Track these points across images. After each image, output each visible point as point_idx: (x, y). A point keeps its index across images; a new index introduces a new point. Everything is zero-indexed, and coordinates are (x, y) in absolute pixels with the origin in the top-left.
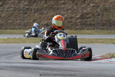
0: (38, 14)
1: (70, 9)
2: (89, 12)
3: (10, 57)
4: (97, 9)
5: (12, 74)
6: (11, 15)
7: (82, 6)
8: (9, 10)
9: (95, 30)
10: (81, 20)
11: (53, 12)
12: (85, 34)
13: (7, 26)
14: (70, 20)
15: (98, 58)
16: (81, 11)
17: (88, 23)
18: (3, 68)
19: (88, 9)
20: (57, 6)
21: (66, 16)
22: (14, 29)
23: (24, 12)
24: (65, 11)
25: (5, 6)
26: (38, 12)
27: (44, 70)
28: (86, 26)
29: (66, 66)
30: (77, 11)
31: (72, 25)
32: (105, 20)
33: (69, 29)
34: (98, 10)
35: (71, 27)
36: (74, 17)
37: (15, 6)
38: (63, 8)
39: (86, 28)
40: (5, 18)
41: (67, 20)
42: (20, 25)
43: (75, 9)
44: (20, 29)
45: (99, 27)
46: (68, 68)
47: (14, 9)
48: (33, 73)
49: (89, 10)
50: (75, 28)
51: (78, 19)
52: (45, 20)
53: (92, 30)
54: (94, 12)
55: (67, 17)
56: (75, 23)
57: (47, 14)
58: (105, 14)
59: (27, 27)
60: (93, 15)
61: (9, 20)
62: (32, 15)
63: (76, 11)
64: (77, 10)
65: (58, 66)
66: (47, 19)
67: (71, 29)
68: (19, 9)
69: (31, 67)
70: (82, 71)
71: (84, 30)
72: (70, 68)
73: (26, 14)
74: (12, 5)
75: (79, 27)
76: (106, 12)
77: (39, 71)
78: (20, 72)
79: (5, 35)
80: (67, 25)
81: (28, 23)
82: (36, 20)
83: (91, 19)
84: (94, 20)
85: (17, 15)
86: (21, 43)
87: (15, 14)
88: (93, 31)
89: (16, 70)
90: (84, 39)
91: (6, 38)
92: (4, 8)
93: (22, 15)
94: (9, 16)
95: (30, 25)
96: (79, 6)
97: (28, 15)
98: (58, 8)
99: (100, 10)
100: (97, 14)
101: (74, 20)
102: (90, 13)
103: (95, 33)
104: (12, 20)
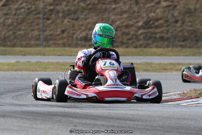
0: (70, 20)
1: (125, 12)
2: (160, 16)
3: (20, 95)
4: (173, 12)
5: (24, 125)
6: (23, 21)
7: (148, 5)
8: (19, 12)
9: (170, 49)
10: (146, 31)
11: (96, 16)
12: (151, 55)
13: (15, 40)
14: (126, 31)
15: (176, 97)
16: (144, 15)
17: (158, 36)
18: (8, 114)
19: (157, 11)
20: (104, 6)
21: (118, 23)
22: (27, 46)
23: (45, 16)
24: (117, 14)
25: (11, 6)
26: (70, 17)
27: (80, 118)
28: (154, 42)
29: (120, 112)
30: (139, 14)
31: (129, 39)
32: (188, 31)
33: (125, 46)
34: (176, 14)
35: (128, 43)
36: (132, 26)
37: (30, 6)
38: (114, 9)
39: (155, 44)
40: (11, 27)
41: (121, 30)
42: (38, 39)
43: (134, 12)
44: (38, 45)
45: (176, 42)
46: (123, 114)
47: (27, 11)
49: (159, 13)
50: (134, 45)
51: (139, 28)
52: (83, 31)
53: (164, 48)
54: (167, 17)
55: (121, 25)
56: (135, 37)
57: (86, 19)
58: (187, 19)
59: (51, 42)
60: (167, 21)
61: (20, 30)
62: (59, 21)
63: (136, 14)
64: (138, 12)
65: (105, 111)
66: (86, 29)
67: (127, 47)
68: (37, 12)
69: (57, 112)
70: (147, 121)
71: (151, 48)
72: (126, 114)
73: (48, 19)
74: (24, 5)
75: (141, 42)
76: (189, 17)
77: (71, 119)
78: (39, 122)
79: (12, 56)
80: (120, 40)
81: (51, 35)
82: (66, 30)
83: (163, 29)
84: (168, 31)
85: (33, 22)
86: (40, 71)
87: (29, 19)
88: (166, 49)
89: (31, 117)
90: (151, 64)
91: (13, 61)
92: (9, 9)
93: (41, 21)
94: (19, 24)
95: (55, 40)
96: (141, 5)
97: (52, 22)
98: (106, 10)
99: (179, 13)
100: (173, 20)
101: (132, 31)
102: (161, 19)
103: (171, 54)
104: (24, 30)
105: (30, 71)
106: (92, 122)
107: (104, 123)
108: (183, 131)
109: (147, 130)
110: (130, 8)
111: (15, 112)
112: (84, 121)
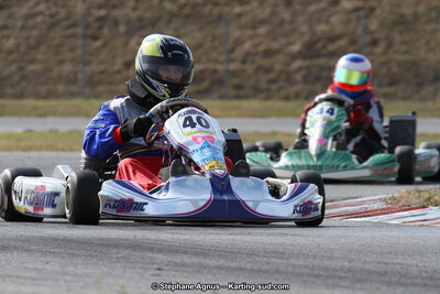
1: (262, 22)
2: (339, 30)
4: (367, 21)
5: (48, 267)
6: (39, 42)
7: (312, 8)
8: (31, 22)
10: (307, 63)
11: (200, 30)
13: (23, 84)
14: (265, 62)
15: (376, 207)
16: (304, 29)
18: (12, 243)
19: (333, 19)
20: (216, 10)
21: (248, 45)
22: (49, 95)
23: (89, 32)
24: (245, 27)
25: (15, 9)
27: (170, 251)
29: (255, 238)
30: (293, 26)
31: (271, 81)
32: (399, 64)
33: (263, 95)
34: (374, 26)
35: (268, 90)
36: (277, 52)
37: (54, 10)
38: (239, 16)
40: (14, 56)
41: (253, 63)
42: (74, 81)
43: (282, 22)
44: (72, 95)
46: (263, 243)
47: (49, 20)
48: (129, 265)
49: (337, 25)
50: (283, 93)
54: (354, 33)
55: (254, 51)
58: (398, 38)
59: (102, 88)
60: (353, 42)
61: (33, 61)
62: (118, 42)
63: (287, 27)
64: (291, 22)
65: (223, 237)
67: (268, 98)
68: (71, 21)
69: (120, 239)
70: (315, 257)
72: (270, 244)
73: (95, 38)
74: (42, 7)
75: (297, 88)
76: (401, 32)
77: (150, 255)
78: (80, 260)
79: (15, 119)
80: (252, 82)
81: (102, 73)
85: (61, 45)
87: (53, 39)
89: (63, 250)
91: (19, 130)
92: (11, 16)
93: (79, 42)
94: (31, 48)
95: (111, 83)
96: (298, 7)
97: (104, 45)
98: (220, 17)
99: (381, 24)
100: (368, 39)
101: (278, 64)
102: (339, 37)
105: (57, 150)
106: (196, 260)
107: (221, 262)
108: (395, 279)
109: (317, 276)
110: (274, 13)
111: (27, 240)
112: (178, 259)
